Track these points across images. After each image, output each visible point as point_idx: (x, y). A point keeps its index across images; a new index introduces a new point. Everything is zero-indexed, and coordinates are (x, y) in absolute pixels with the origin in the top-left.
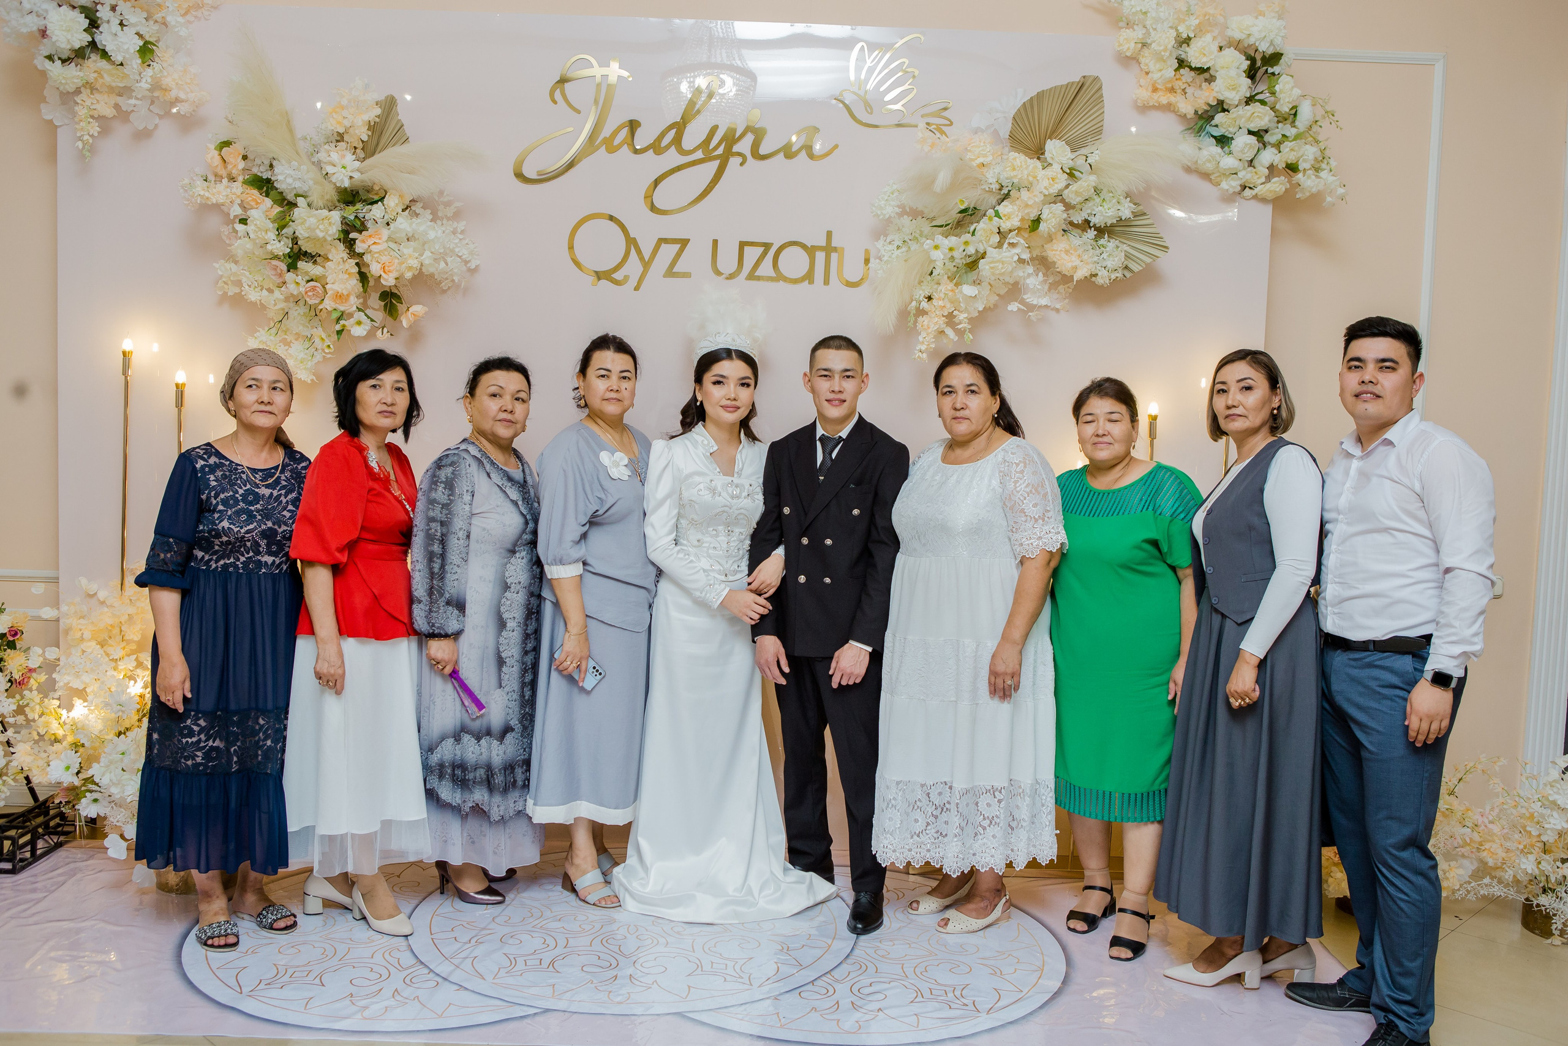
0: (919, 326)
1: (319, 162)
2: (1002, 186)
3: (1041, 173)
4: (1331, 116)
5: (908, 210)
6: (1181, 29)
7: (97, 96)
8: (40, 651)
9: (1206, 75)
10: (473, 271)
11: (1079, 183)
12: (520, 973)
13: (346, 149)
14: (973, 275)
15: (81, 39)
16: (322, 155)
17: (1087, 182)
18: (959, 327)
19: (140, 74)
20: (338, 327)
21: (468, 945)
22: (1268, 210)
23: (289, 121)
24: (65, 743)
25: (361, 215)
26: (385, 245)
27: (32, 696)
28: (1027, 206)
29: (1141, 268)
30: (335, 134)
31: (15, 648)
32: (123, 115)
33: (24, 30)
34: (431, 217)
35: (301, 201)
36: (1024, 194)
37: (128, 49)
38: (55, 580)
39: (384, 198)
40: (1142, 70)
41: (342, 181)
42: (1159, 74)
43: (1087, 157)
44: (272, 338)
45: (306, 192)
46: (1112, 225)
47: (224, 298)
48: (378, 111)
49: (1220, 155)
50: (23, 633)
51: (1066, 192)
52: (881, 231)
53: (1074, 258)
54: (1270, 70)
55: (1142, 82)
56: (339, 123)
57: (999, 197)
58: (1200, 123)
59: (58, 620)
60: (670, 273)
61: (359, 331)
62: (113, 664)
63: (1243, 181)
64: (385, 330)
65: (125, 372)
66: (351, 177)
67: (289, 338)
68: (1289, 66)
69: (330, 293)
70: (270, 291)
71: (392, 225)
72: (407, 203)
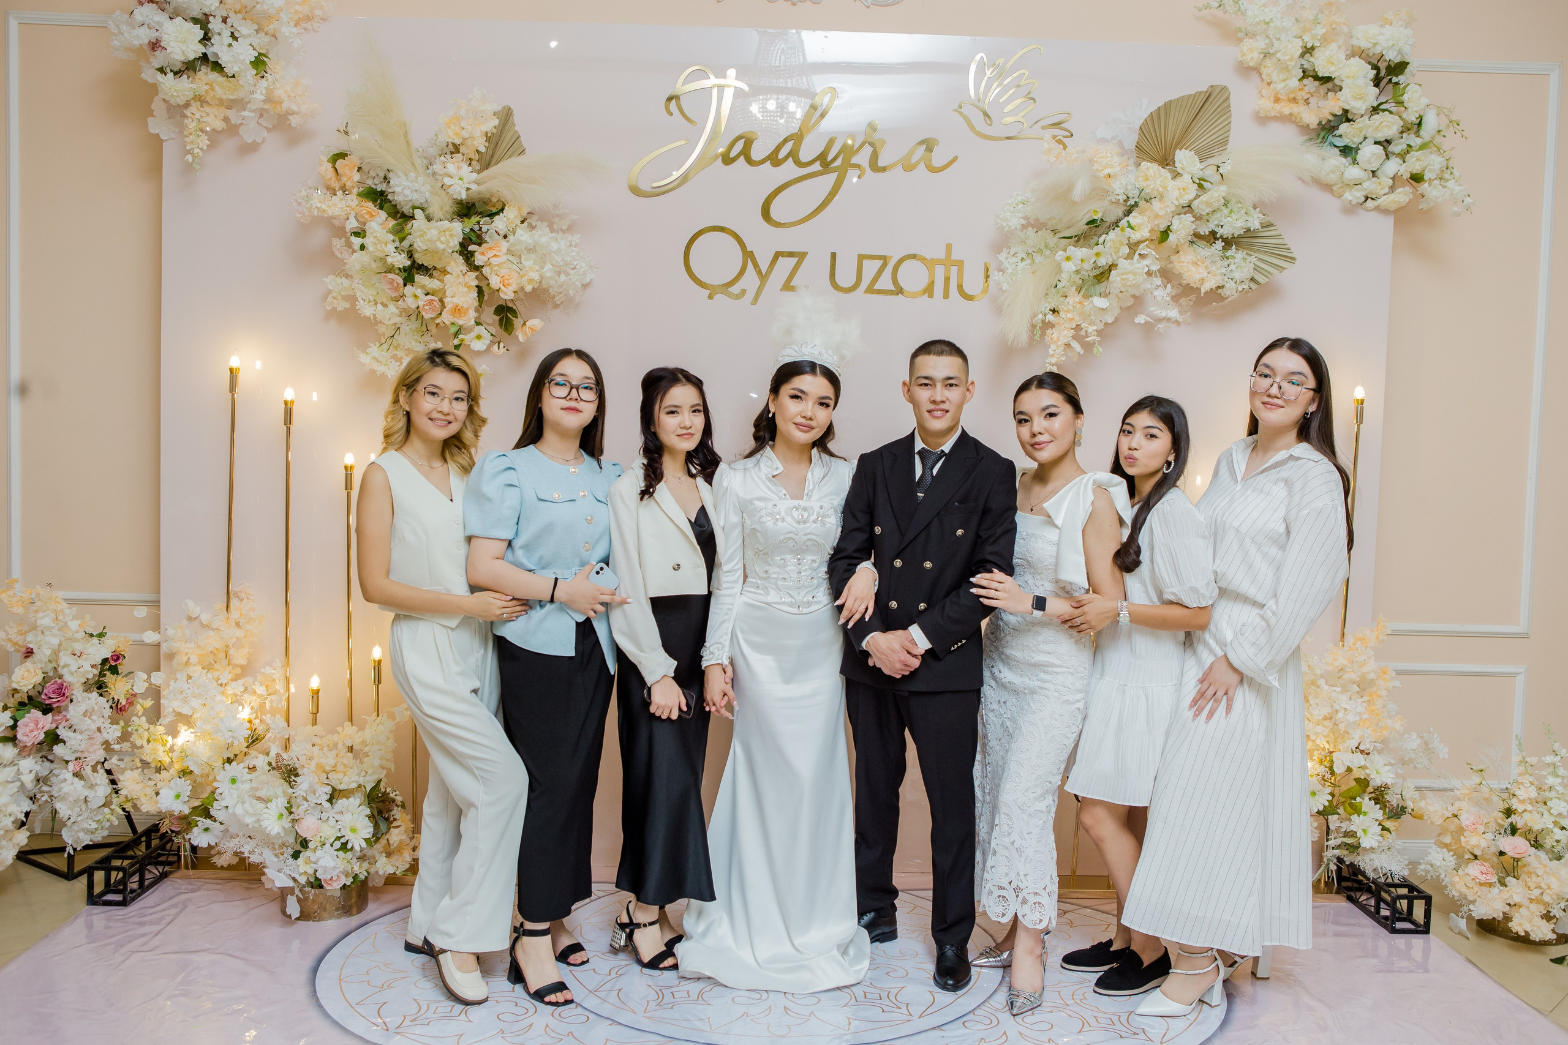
0: (1047, 339)
1: (434, 174)
2: (1128, 197)
3: (1171, 184)
4: (1456, 126)
5: (1032, 222)
6: (1306, 38)
7: (207, 109)
8: (145, 676)
9: (1329, 85)
10: (585, 286)
11: (1210, 193)
12: (670, 1006)
13: (462, 161)
14: (1101, 287)
15: (194, 50)
16: (437, 167)
17: (1216, 193)
18: (1088, 339)
19: (255, 85)
20: (456, 342)
21: (609, 978)
22: (1389, 222)
23: (406, 132)
24: (172, 771)
25: (476, 228)
26: (503, 258)
27: (139, 722)
28: (1157, 216)
29: (1267, 280)
30: (450, 145)
31: (117, 674)
32: (232, 129)
33: (137, 43)
34: (548, 230)
35: (418, 213)
36: (1156, 204)
37: (244, 59)
38: (156, 604)
39: (502, 210)
40: (1263, 80)
41: (460, 193)
42: (1283, 84)
43: (1218, 167)
44: (384, 353)
45: (421, 203)
46: (1240, 237)
47: (332, 314)
48: (496, 122)
49: (1345, 165)
50: (125, 657)
51: (1195, 203)
52: (1003, 242)
53: (1201, 270)
54: (1395, 80)
55: (1264, 92)
56: (456, 134)
57: (1124, 208)
58: (1322, 134)
59: (158, 645)
60: (788, 287)
61: (478, 346)
62: (222, 689)
63: (1367, 191)
64: (502, 345)
65: (232, 389)
66: (468, 189)
67: (400, 354)
68: (1413, 75)
69: (449, 307)
70: (385, 306)
71: (511, 238)
72: (525, 214)
